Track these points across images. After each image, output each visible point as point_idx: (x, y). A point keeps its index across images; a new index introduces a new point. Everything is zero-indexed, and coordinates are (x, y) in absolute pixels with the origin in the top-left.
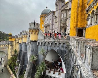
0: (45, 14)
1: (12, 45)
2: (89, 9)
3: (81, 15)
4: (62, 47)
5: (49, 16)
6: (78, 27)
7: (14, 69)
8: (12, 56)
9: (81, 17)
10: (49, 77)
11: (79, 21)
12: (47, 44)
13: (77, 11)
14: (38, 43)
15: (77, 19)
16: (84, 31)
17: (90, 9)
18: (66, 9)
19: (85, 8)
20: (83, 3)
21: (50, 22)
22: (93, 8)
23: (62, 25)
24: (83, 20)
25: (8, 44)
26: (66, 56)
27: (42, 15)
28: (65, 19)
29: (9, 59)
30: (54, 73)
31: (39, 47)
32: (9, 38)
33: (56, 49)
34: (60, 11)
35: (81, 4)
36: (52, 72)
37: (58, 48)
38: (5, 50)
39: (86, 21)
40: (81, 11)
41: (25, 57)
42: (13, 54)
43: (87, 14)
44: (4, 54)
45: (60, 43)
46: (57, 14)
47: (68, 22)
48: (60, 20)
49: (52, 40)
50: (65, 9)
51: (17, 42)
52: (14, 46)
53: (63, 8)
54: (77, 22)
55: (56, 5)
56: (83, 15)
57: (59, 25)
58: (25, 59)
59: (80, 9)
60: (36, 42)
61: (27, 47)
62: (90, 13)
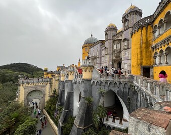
0: (90, 44)
1: (51, 84)
2: (156, 47)
3: (146, 52)
4: (123, 88)
5: (95, 47)
6: (143, 65)
7: (53, 115)
8: (50, 97)
9: (146, 55)
10: (106, 127)
11: (144, 59)
12: (104, 83)
13: (141, 47)
14: (92, 82)
15: (140, 57)
16: (151, 70)
17: (158, 48)
18: (120, 38)
19: (150, 45)
20: (147, 39)
21: (98, 55)
22: (161, 48)
23: (114, 58)
24: (149, 57)
25: (47, 82)
26: (129, 99)
27: (85, 44)
28: (118, 51)
29: (46, 101)
30: (114, 122)
31: (93, 87)
32: (45, 73)
33: (115, 90)
34: (112, 41)
35: (145, 41)
36: (110, 120)
37: (119, 90)
38: (43, 89)
39: (152, 59)
40: (145, 48)
41: (71, 99)
42: (51, 94)
43: (154, 51)
44: (41, 94)
45: (120, 83)
46: (107, 45)
47: (123, 55)
48: (111, 52)
49: (110, 79)
50: (118, 39)
51: (57, 79)
52: (53, 85)
53: (115, 38)
54: (141, 59)
55: (106, 35)
56: (149, 52)
57: (110, 58)
58: (71, 102)
59: (144, 46)
60: (89, 80)
61: (73, 86)
62: (158, 51)
